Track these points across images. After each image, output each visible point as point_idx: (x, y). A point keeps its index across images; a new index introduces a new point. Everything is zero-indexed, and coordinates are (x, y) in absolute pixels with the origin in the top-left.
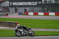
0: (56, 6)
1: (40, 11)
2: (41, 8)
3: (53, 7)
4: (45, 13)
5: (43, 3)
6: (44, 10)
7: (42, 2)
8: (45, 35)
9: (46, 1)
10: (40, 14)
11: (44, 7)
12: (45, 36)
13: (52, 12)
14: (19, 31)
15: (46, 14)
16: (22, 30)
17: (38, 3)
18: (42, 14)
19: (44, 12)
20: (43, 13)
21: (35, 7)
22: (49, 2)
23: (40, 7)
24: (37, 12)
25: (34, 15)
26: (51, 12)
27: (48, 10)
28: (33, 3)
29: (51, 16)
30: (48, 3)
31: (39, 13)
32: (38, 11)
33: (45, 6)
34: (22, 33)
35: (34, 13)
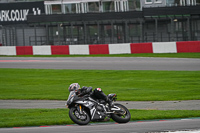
0: (93, 22)
1: (38, 39)
2: (40, 32)
3: (82, 25)
4: (57, 47)
5: (48, 12)
6: (53, 37)
7: (43, 11)
8: (56, 120)
9: (59, 6)
10: (38, 50)
11: (51, 26)
12: (58, 124)
13: (78, 44)
14: (81, 105)
15: (60, 51)
16: (90, 103)
17: (31, 12)
18: (46, 50)
19: (51, 43)
20: (49, 47)
21: (21, 27)
22: (67, 9)
23: (40, 26)
24: (27, 45)
25: (18, 53)
26: (75, 43)
27: (65, 38)
28: (14, 15)
29: (75, 56)
30: (64, 11)
31: (34, 47)
32: (33, 39)
33: (54, 23)
34: (92, 111)
35: (17, 48)
